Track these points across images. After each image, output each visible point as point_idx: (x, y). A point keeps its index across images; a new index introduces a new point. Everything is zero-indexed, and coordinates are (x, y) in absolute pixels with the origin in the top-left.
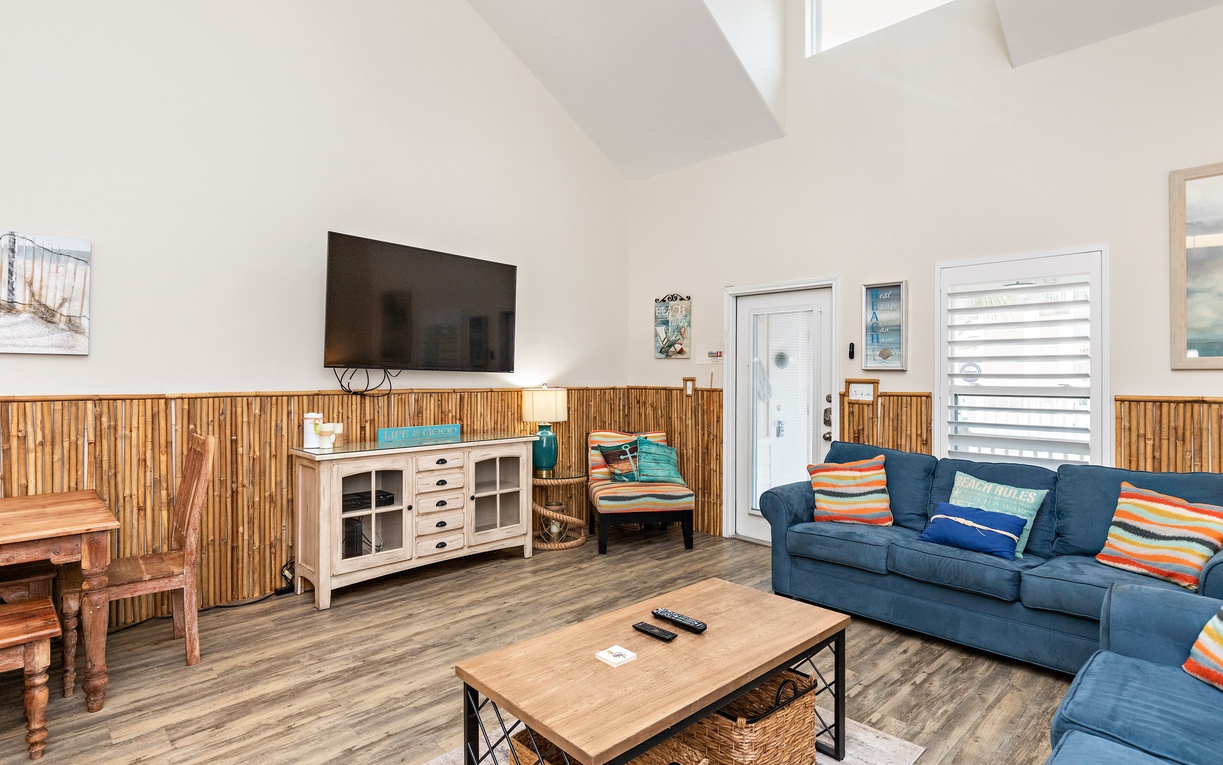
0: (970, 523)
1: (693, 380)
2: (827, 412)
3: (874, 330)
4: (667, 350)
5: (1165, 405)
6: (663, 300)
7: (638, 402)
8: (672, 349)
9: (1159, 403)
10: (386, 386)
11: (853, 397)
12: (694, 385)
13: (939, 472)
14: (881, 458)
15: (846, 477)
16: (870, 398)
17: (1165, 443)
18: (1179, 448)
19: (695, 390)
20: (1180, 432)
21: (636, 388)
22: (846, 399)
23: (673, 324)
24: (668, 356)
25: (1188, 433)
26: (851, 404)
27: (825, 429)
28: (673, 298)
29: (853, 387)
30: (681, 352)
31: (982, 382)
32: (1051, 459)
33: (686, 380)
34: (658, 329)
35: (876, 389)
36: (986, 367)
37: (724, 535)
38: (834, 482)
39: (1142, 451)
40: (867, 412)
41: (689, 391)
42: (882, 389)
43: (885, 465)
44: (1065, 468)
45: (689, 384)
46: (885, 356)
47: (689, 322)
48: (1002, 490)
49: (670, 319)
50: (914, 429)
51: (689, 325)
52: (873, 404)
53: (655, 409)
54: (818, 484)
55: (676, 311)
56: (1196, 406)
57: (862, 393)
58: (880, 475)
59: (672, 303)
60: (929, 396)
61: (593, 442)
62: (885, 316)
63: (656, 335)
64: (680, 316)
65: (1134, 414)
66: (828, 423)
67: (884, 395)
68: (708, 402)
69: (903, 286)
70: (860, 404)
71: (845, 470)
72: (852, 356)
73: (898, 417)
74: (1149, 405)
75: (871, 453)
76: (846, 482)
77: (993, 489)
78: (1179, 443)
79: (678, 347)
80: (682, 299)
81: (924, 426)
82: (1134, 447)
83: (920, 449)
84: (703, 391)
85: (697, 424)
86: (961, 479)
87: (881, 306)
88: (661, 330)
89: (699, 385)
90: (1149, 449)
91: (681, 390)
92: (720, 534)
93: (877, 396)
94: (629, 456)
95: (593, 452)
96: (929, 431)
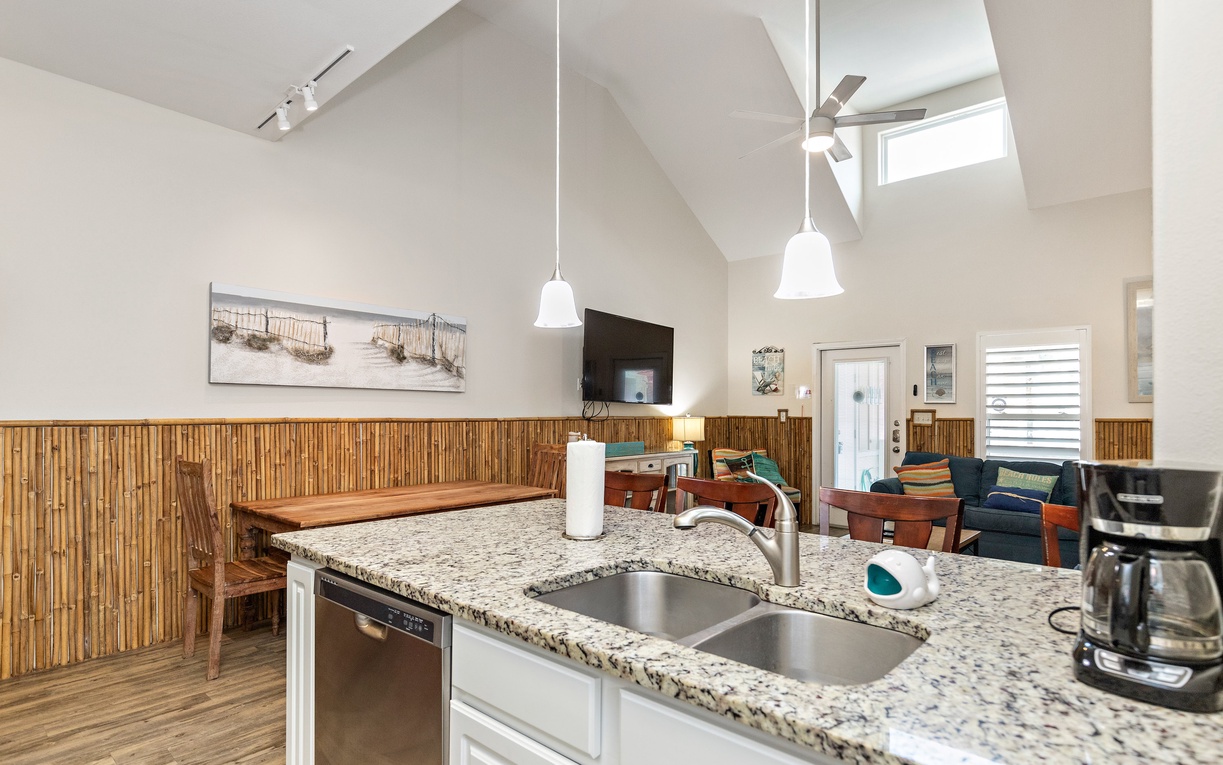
0: (1015, 496)
1: (786, 411)
2: (895, 432)
3: (933, 376)
4: (763, 389)
5: (1125, 424)
6: (760, 352)
7: (737, 428)
8: (768, 388)
9: (1121, 423)
10: (604, 414)
11: (916, 422)
12: (787, 415)
13: (985, 468)
14: (946, 460)
15: (922, 473)
16: (930, 422)
17: (1125, 447)
18: (1134, 450)
19: (788, 418)
20: (1134, 440)
21: (735, 418)
22: (911, 423)
23: (768, 370)
24: (764, 393)
25: (1139, 441)
26: (915, 426)
27: (893, 445)
28: (768, 350)
29: (916, 415)
30: (776, 390)
31: (1008, 411)
32: (1058, 459)
33: (780, 411)
34: (756, 373)
35: (934, 416)
36: (1009, 401)
37: (814, 523)
38: (917, 477)
39: (1112, 452)
40: (927, 432)
41: (783, 419)
42: (939, 416)
43: (949, 465)
44: (1068, 463)
45: (783, 414)
46: (940, 393)
47: (783, 369)
48: (1030, 477)
49: (766, 366)
50: (961, 443)
51: (783, 371)
52: (932, 427)
53: (753, 433)
54: (904, 479)
55: (772, 360)
56: (1143, 424)
57: (924, 420)
58: (947, 472)
59: (767, 354)
60: (972, 421)
61: (716, 457)
62: (941, 366)
63: (754, 377)
64: (775, 364)
65: (1107, 430)
66: (896, 440)
67: (940, 420)
68: (800, 429)
69: (954, 347)
70: (922, 427)
71: (922, 469)
72: (915, 393)
73: (950, 435)
74: (1116, 424)
75: (937, 458)
76: (925, 477)
77: (1025, 476)
78: (1134, 447)
79: (773, 387)
80: (776, 351)
81: (969, 440)
82: (1107, 450)
83: (967, 455)
84: (795, 419)
85: (789, 444)
86: (1002, 471)
87: (938, 360)
88: (758, 375)
89: (790, 415)
90: (1116, 451)
91: (776, 418)
92: (811, 522)
93: (934, 420)
94: (747, 466)
95: (718, 463)
96: (973, 443)
